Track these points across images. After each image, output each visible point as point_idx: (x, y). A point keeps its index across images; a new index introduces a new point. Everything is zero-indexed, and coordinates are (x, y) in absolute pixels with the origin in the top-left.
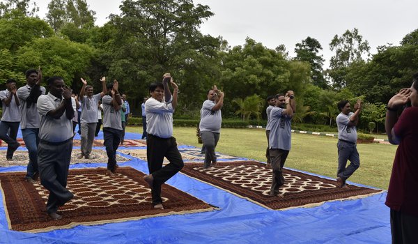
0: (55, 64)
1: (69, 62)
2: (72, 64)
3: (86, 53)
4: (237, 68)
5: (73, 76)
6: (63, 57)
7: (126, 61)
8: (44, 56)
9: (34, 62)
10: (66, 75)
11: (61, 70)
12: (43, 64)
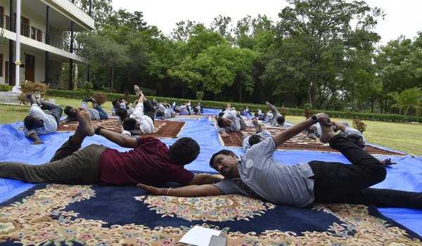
0: (221, 65)
1: (232, 63)
2: (235, 65)
3: (248, 56)
4: (401, 62)
5: (235, 75)
6: (228, 59)
7: (278, 60)
8: (215, 59)
9: (206, 64)
10: (229, 73)
11: (225, 69)
12: (213, 65)
